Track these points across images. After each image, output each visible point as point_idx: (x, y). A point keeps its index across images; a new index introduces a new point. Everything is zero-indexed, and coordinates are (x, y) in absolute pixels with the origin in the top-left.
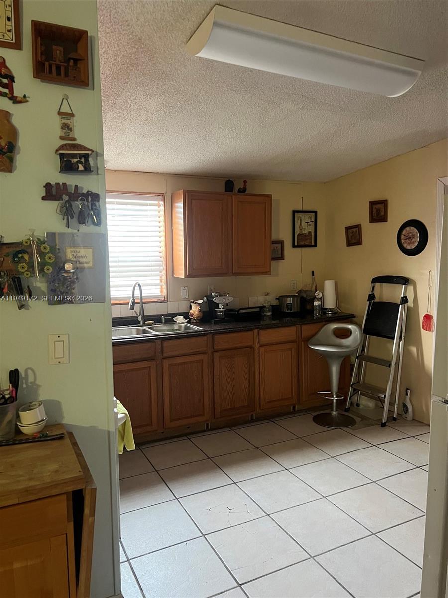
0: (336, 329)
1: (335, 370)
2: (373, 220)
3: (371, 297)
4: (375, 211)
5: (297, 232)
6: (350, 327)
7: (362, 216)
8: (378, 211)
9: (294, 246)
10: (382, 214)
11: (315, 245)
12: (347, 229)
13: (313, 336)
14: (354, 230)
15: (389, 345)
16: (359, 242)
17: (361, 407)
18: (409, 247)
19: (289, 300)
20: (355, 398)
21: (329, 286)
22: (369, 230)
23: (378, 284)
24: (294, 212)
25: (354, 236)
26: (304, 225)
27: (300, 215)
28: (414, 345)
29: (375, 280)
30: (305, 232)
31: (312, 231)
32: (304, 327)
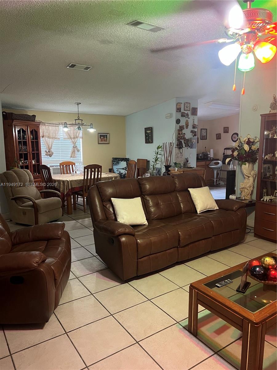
0: (215, 162)
1: (215, 172)
2: (224, 132)
3: (224, 154)
4: (225, 130)
5: (202, 135)
6: (219, 162)
7: (221, 131)
8: (226, 130)
9: (201, 139)
10: (227, 131)
11: (206, 139)
12: (217, 134)
13: (209, 164)
14: (219, 135)
15: (229, 167)
16: (220, 139)
17: (221, 184)
18: (234, 140)
19: (201, 155)
20: (219, 182)
21: (212, 151)
22: (223, 135)
23: (225, 150)
24: (201, 129)
25: (219, 137)
26: (204, 133)
27: (203, 130)
28: (235, 166)
29: (225, 149)
30: (204, 135)
31: (206, 135)
32: (207, 162)
